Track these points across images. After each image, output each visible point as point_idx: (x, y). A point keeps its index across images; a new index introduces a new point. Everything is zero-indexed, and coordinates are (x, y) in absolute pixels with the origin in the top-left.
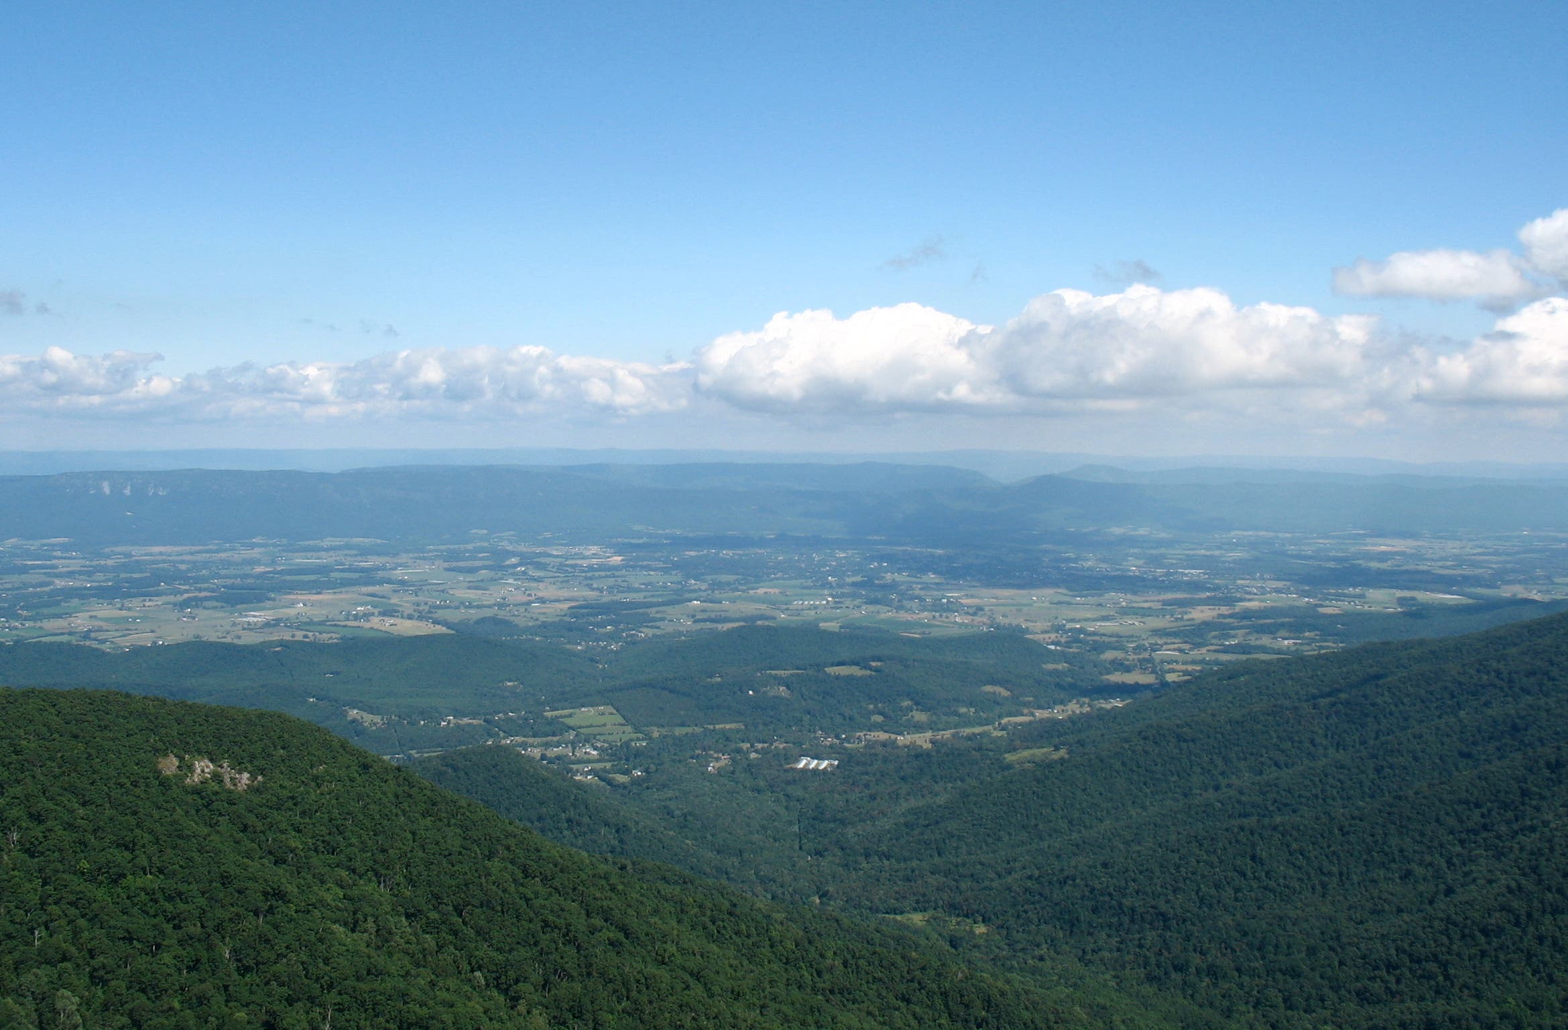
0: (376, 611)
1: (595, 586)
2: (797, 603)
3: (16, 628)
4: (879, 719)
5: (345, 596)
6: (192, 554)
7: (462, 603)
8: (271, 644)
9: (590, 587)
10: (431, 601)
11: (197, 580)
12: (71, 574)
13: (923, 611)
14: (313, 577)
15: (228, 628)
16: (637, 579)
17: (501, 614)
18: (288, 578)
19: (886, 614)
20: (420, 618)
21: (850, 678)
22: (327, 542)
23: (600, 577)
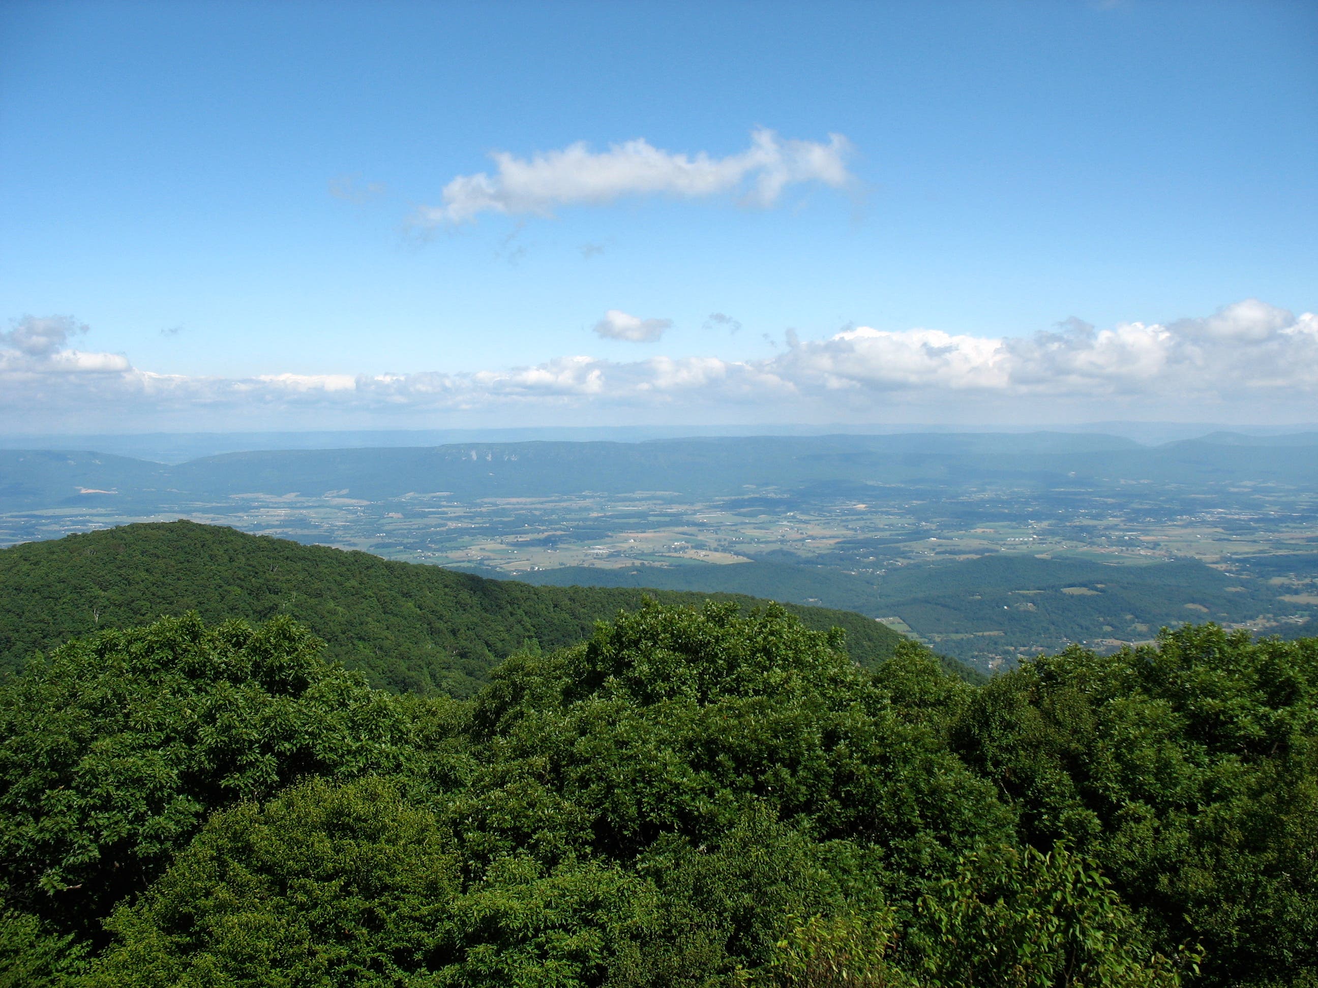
0: (689, 545)
1: (850, 527)
2: (1010, 540)
3: (430, 557)
4: (1108, 628)
5: (663, 535)
6: (542, 503)
7: (752, 539)
8: (627, 569)
9: (846, 527)
10: (728, 538)
11: (551, 522)
12: (458, 518)
13: (1112, 545)
14: (636, 520)
15: (583, 557)
16: (882, 521)
17: (786, 548)
18: (616, 521)
19: (1083, 548)
20: (725, 550)
21: (1082, 597)
22: (638, 494)
23: (852, 520)
